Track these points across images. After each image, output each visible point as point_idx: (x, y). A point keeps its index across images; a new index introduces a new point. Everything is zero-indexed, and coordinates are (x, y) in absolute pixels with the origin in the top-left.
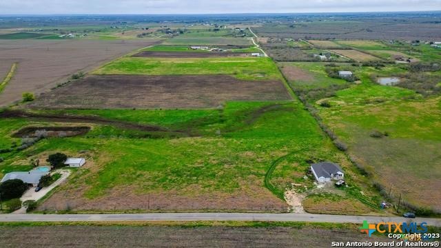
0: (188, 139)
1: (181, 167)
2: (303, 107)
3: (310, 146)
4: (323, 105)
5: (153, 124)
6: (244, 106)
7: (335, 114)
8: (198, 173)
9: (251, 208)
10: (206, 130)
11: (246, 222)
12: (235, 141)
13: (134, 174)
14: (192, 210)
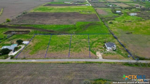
0: (64, 35)
1: (61, 44)
2: (103, 24)
3: (105, 37)
4: (110, 23)
5: (52, 30)
6: (83, 23)
7: (114, 26)
8: (67, 46)
9: (85, 57)
10: (70, 32)
11: (83, 62)
12: (80, 35)
13: (46, 46)
14: (65, 58)
